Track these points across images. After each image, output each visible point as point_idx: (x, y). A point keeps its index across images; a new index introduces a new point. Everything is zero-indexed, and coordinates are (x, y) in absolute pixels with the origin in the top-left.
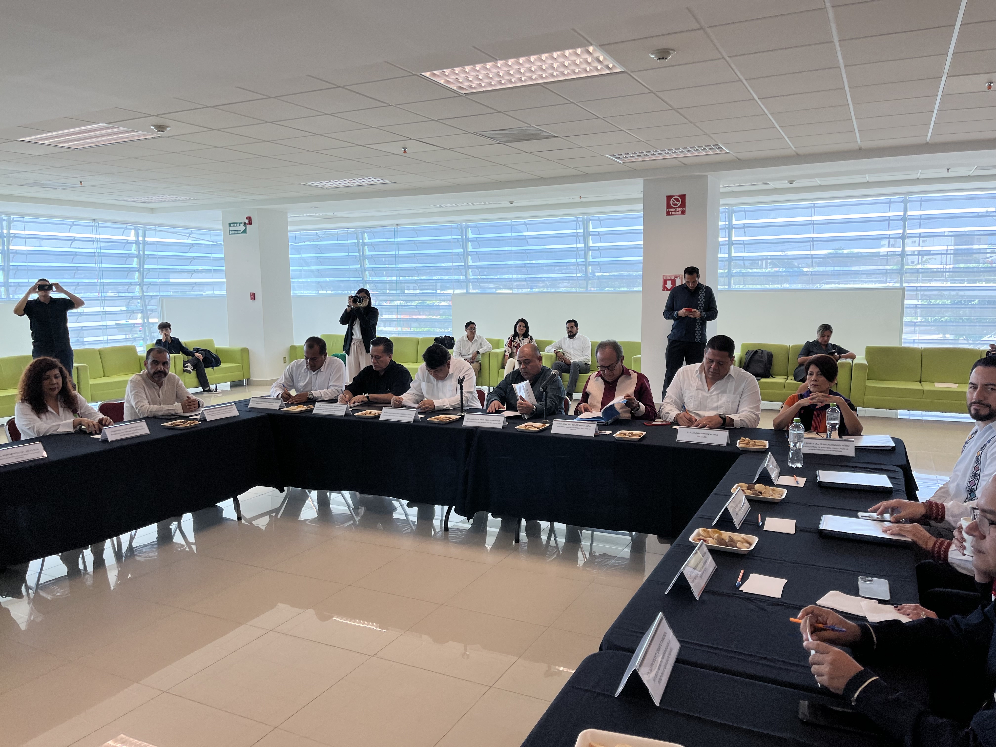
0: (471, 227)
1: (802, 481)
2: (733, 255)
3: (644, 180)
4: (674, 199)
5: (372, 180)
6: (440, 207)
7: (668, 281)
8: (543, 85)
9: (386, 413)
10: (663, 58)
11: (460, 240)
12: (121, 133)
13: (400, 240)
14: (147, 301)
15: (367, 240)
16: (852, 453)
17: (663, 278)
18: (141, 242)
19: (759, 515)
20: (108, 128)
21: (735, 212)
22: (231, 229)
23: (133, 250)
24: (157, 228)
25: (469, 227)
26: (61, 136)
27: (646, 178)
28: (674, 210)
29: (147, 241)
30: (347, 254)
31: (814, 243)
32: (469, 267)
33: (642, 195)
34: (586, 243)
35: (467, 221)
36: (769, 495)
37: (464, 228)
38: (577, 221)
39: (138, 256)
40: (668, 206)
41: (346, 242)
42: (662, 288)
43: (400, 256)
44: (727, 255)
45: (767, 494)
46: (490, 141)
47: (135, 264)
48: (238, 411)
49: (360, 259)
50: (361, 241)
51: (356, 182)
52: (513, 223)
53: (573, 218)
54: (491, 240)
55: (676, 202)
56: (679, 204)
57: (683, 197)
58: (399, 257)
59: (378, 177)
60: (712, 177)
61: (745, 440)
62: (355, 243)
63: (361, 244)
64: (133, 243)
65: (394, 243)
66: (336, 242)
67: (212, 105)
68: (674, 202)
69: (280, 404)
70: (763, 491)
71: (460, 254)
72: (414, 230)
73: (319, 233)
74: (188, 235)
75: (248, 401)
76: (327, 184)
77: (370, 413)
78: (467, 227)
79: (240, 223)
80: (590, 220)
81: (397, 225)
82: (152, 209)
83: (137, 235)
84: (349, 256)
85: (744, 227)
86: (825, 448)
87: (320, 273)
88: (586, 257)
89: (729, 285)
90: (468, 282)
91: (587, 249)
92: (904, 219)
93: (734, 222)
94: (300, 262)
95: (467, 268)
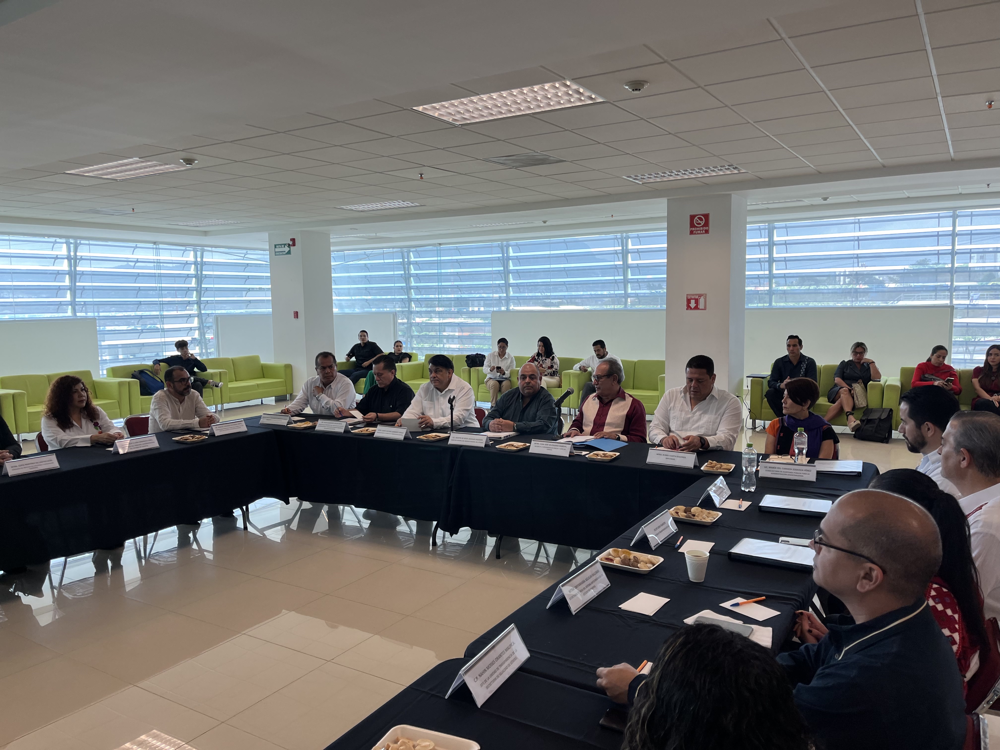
0: (512, 246)
1: (746, 505)
2: (775, 272)
3: (668, 200)
4: (698, 218)
5: (402, 204)
6: (476, 227)
7: (692, 300)
8: (532, 115)
9: (381, 430)
10: (636, 90)
11: (501, 258)
12: (156, 166)
13: (442, 258)
14: (204, 318)
15: (413, 259)
16: (812, 477)
17: (687, 297)
18: (199, 263)
19: (682, 537)
20: (142, 162)
21: (775, 228)
22: (277, 250)
23: (192, 271)
24: (214, 249)
25: (509, 246)
26: (102, 169)
27: (669, 198)
28: (698, 229)
29: (205, 262)
30: (392, 273)
31: (859, 259)
32: (510, 285)
33: (666, 214)
34: (625, 259)
35: (507, 240)
36: (701, 518)
37: (505, 246)
38: (615, 238)
39: (196, 276)
40: (692, 225)
41: (392, 261)
42: (686, 307)
43: (442, 274)
44: (767, 272)
45: (700, 518)
46: (501, 167)
47: (193, 284)
48: (246, 426)
49: (405, 277)
50: (406, 260)
51: (388, 205)
52: (551, 241)
53: (611, 236)
54: (529, 258)
55: (700, 222)
56: (702, 223)
57: (706, 216)
58: (441, 276)
59: (408, 200)
60: (736, 196)
61: (712, 463)
62: (401, 262)
63: (406, 263)
64: (191, 264)
65: (436, 261)
66: (382, 261)
67: (230, 141)
68: (697, 221)
69: (287, 421)
70: (696, 514)
71: (500, 271)
72: (457, 249)
73: (367, 253)
74: (243, 255)
75: (260, 417)
76: (361, 208)
77: (367, 430)
78: (508, 246)
79: (285, 245)
80: (629, 238)
81: (440, 244)
82: (205, 232)
83: (196, 257)
84: (394, 274)
85: (786, 243)
86: (787, 472)
87: (368, 291)
88: (625, 274)
89: (770, 303)
90: (508, 300)
91: (626, 267)
92: (953, 235)
93: (776, 238)
94: (342, 281)
95: (508, 285)
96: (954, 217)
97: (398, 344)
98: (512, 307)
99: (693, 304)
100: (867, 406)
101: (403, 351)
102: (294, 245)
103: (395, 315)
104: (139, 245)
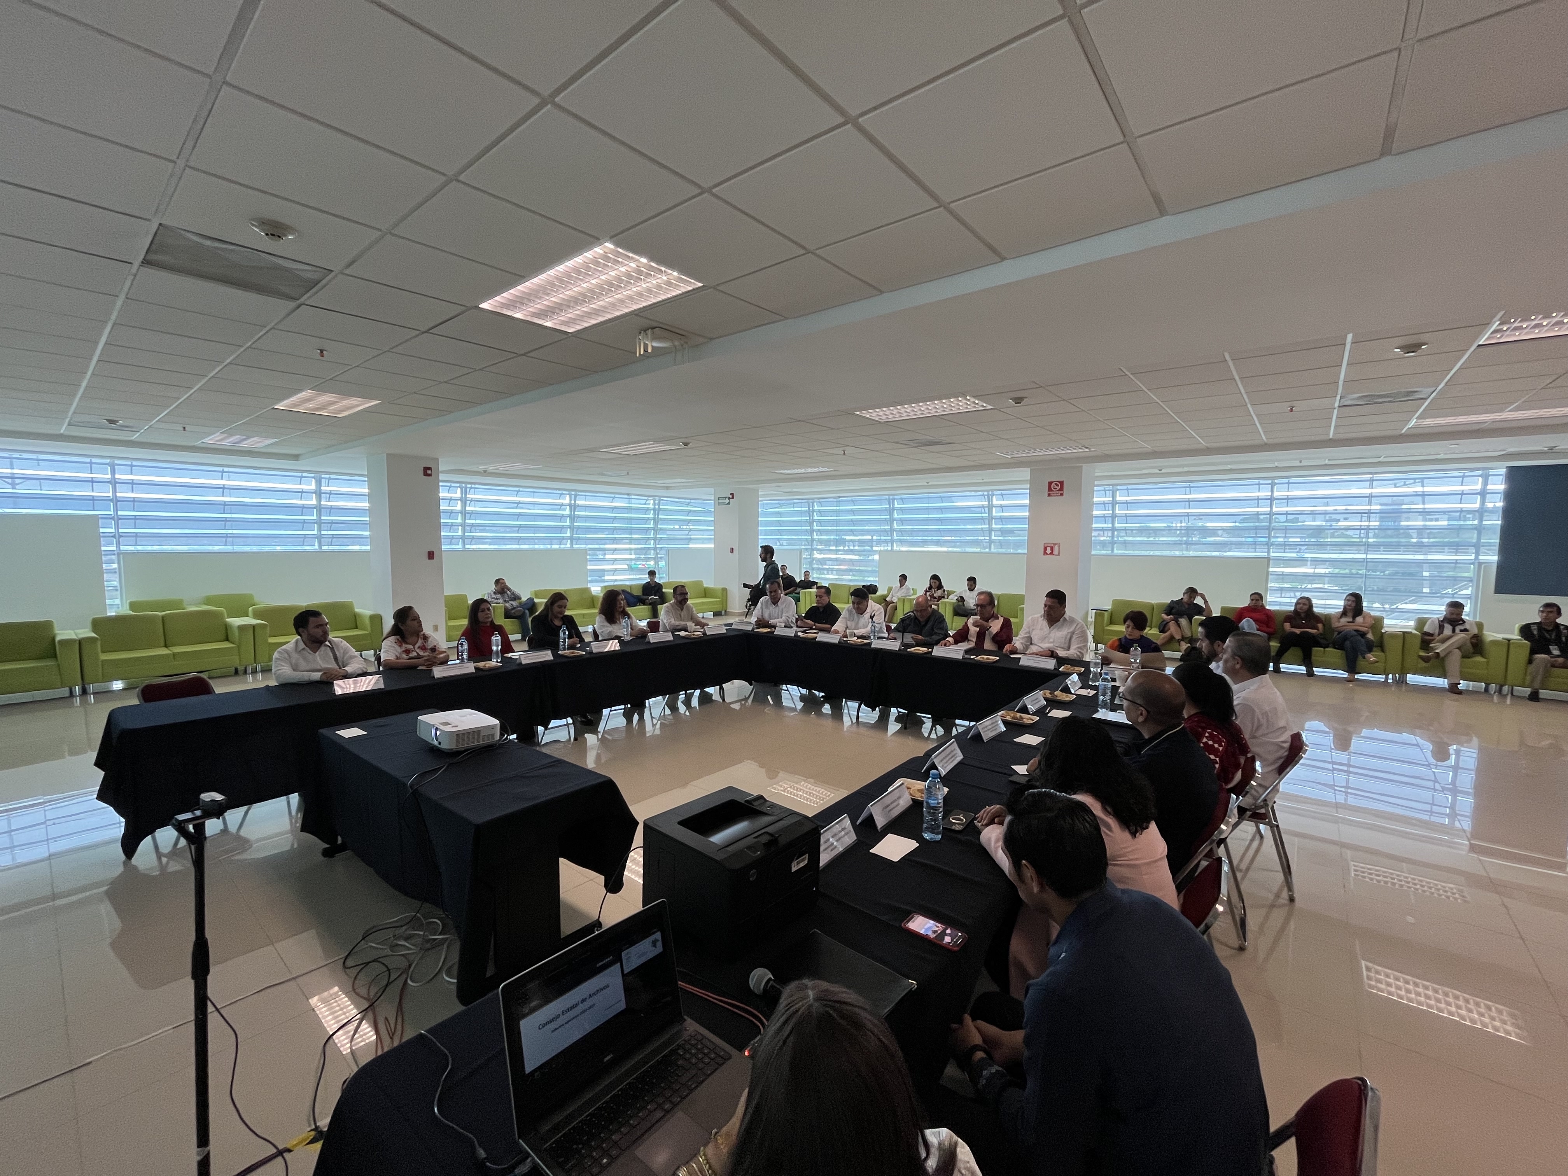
0: (897, 499)
2: (1117, 525)
3: (1030, 469)
4: (1055, 484)
5: (821, 469)
6: (872, 485)
7: (1048, 548)
8: (937, 416)
10: (1017, 402)
11: (888, 509)
13: (841, 508)
15: (816, 508)
17: (1044, 546)
18: (657, 509)
21: (1119, 490)
22: (720, 501)
23: (651, 515)
24: (668, 499)
27: (1032, 468)
28: (1054, 492)
29: (661, 508)
32: (894, 530)
33: (1029, 478)
34: (990, 512)
35: (894, 495)
36: (1062, 698)
38: (983, 495)
39: (654, 519)
40: (1050, 489)
41: (799, 509)
42: (1043, 553)
44: (1110, 525)
46: (905, 446)
47: (652, 525)
48: (726, 630)
49: (810, 522)
50: (811, 509)
51: (809, 470)
52: (930, 497)
53: (981, 493)
54: (912, 509)
55: (1056, 487)
56: (1058, 488)
57: (1062, 483)
58: (839, 521)
60: (1085, 467)
61: (1067, 667)
62: (807, 510)
63: (811, 511)
64: (651, 510)
65: (836, 510)
66: (792, 509)
67: (721, 432)
68: (1054, 486)
70: (1059, 696)
71: (887, 519)
72: (852, 501)
73: (783, 503)
75: (729, 624)
78: (893, 500)
79: (726, 498)
80: (994, 495)
81: (839, 497)
83: (654, 505)
84: (802, 520)
85: (1127, 503)
88: (990, 524)
89: (1113, 550)
90: (892, 541)
91: (991, 518)
92: (1272, 499)
93: (1118, 498)
94: (767, 524)
95: (892, 530)
96: (1273, 485)
97: (807, 574)
98: (895, 548)
99: (1049, 551)
100: (1192, 636)
101: (811, 579)
102: (733, 498)
103: (801, 551)
104: (617, 496)
